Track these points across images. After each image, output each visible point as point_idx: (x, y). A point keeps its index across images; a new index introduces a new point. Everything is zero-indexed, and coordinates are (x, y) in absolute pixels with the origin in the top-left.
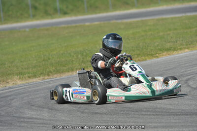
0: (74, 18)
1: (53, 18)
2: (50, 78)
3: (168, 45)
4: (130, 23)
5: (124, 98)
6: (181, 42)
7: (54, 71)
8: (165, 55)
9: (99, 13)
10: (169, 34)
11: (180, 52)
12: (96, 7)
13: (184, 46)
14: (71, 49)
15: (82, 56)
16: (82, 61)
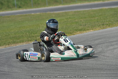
0: (25, 10)
1: (12, 10)
2: (9, 47)
4: (59, 14)
5: (60, 59)
6: (88, 25)
7: (12, 42)
8: (79, 33)
9: (40, 7)
10: (81, 21)
11: (87, 32)
12: (39, 4)
14: (23, 29)
15: (29, 33)
16: (29, 36)
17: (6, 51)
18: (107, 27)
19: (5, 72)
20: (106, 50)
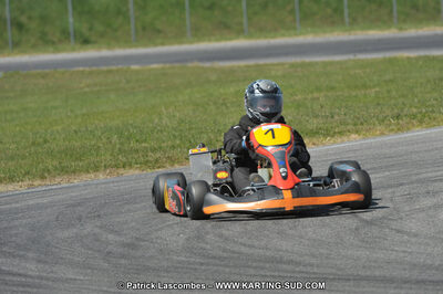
0: (105, 53)
1: (57, 51)
2: (46, 185)
3: (313, 123)
4: (232, 71)
6: (343, 117)
7: (56, 169)
9: (163, 44)
10: (317, 99)
11: (339, 140)
12: (159, 31)
13: (349, 127)
14: (97, 122)
15: (119, 138)
16: (120, 149)
17: (31, 202)
18: (413, 125)
19: (26, 276)
20: (407, 208)
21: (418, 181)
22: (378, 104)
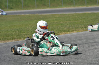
3: (65, 29)
13: (74, 30)
21: (90, 43)
22: (81, 24)
